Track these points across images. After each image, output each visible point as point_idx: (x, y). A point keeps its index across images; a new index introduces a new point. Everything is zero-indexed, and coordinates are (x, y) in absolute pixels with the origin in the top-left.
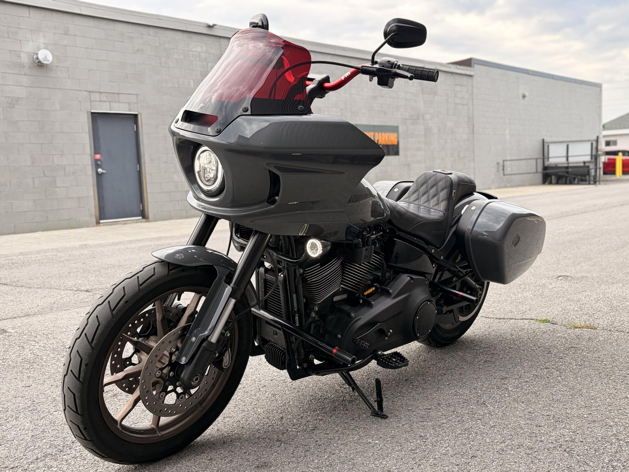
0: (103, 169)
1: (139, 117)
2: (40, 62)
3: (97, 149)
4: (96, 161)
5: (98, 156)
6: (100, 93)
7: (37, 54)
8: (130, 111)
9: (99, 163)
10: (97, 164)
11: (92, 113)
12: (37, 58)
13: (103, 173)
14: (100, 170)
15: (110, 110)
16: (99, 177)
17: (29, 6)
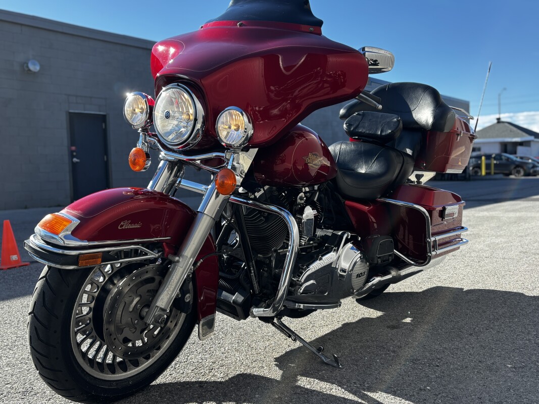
0: (77, 159)
1: (107, 117)
2: (29, 70)
3: (72, 142)
4: (72, 152)
5: (73, 148)
6: (77, 96)
7: (27, 64)
8: (100, 111)
9: (75, 154)
10: (72, 155)
11: (70, 113)
12: (28, 67)
13: (77, 162)
14: (75, 160)
15: (85, 110)
16: (74, 165)
17: (22, 25)
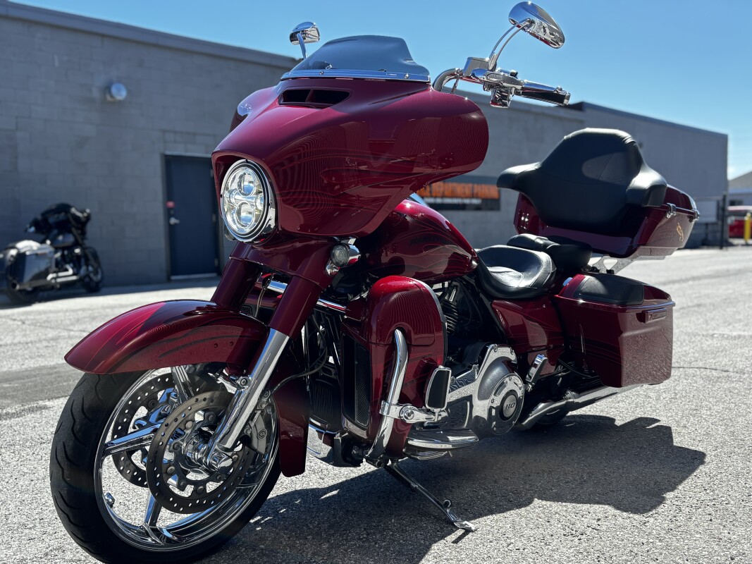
0: (176, 218)
2: (112, 97)
3: (169, 194)
4: (169, 209)
5: (171, 204)
6: (176, 133)
7: (110, 89)
8: (206, 153)
9: (172, 212)
10: (169, 213)
11: (166, 156)
12: (111, 94)
13: (175, 224)
15: (185, 153)
16: (171, 229)
17: (103, 36)
